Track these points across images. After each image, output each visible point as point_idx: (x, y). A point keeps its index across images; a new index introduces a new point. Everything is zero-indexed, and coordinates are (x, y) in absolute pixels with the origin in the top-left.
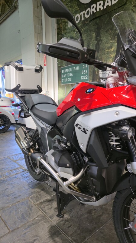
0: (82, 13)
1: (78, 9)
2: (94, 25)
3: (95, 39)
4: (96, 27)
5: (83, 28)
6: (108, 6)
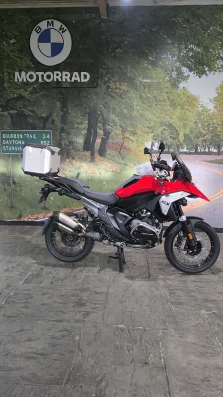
0: (40, 74)
1: (33, 66)
4: (61, 96)
5: (40, 91)
6: (76, 81)
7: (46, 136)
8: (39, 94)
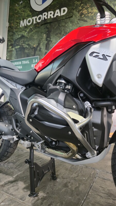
0: (34, 18)
1: (31, 14)
2: (45, 29)
3: (45, 39)
4: (47, 30)
5: (34, 30)
6: (57, 16)
7: (35, 61)
8: (33, 32)
